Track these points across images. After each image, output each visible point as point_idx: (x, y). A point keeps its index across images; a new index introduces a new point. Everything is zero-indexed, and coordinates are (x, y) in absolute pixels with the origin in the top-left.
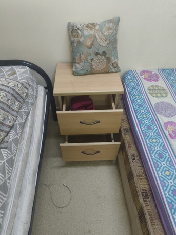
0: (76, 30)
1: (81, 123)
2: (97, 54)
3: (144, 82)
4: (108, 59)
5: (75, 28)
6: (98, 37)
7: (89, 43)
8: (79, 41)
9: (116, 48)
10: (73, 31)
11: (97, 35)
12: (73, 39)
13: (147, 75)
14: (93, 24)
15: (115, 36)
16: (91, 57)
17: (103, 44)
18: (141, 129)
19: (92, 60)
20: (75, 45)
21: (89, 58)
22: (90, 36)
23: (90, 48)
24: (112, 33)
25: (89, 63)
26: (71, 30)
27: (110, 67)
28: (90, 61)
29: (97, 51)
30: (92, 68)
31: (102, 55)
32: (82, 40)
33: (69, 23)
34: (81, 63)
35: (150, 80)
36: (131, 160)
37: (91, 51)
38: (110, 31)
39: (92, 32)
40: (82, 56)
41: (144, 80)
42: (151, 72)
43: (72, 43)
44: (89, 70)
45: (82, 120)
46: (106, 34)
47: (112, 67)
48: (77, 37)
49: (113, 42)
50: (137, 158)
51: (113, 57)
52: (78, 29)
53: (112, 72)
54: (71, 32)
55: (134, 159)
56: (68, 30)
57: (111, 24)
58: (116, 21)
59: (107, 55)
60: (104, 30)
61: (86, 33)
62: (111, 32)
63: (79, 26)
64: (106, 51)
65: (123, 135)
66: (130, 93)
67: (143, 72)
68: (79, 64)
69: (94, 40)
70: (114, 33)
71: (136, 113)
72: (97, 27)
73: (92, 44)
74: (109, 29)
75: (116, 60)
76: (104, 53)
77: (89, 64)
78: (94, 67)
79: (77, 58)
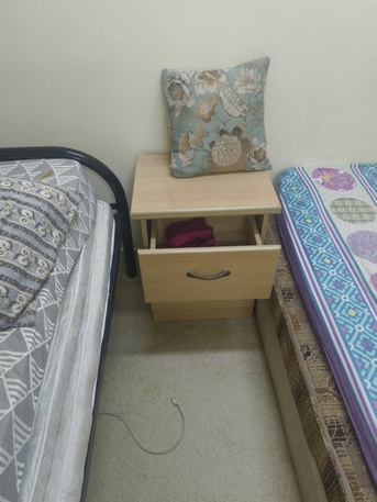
0: (179, 85)
1: (189, 275)
2: (222, 132)
3: (323, 191)
4: (246, 143)
5: (177, 81)
6: (224, 99)
7: (205, 110)
8: (184, 108)
9: (261, 120)
10: (172, 86)
11: (221, 94)
12: (172, 103)
13: (327, 177)
14: (214, 73)
15: (259, 97)
16: (210, 139)
17: (236, 112)
18: (322, 287)
19: (212, 144)
20: (177, 114)
21: (207, 141)
22: (207, 97)
23: (208, 120)
24: (254, 91)
25: (205, 151)
26: (168, 85)
27: (250, 159)
28: (207, 147)
29: (222, 127)
30: (211, 161)
31: (233, 134)
32: (190, 104)
33: (164, 72)
34: (188, 152)
35: (335, 188)
36: (300, 355)
37: (210, 127)
38: (249, 86)
39: (212, 89)
40: (192, 137)
41: (322, 187)
42: (335, 171)
43: (170, 110)
44: (206, 165)
45: (191, 270)
46: (241, 91)
47: (253, 160)
48: (182, 99)
49: (255, 107)
50: (314, 352)
51: (255, 139)
52: (183, 82)
53: (254, 170)
54: (169, 89)
55: (308, 354)
56: (163, 85)
57: (252, 72)
58: (263, 66)
59: (244, 136)
60: (237, 83)
61: (200, 90)
62: (252, 87)
63: (184, 77)
64: (240, 126)
65: (281, 303)
66: (293, 214)
67: (319, 171)
68: (183, 153)
69: (215, 105)
70: (258, 91)
71: (308, 256)
72: (223, 79)
73: (212, 113)
74: (248, 81)
75: (262, 145)
76: (237, 131)
77: (205, 153)
78: (215, 160)
79: (181, 141)
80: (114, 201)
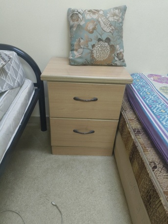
0: (77, 14)
1: (75, 99)
2: (100, 40)
3: (154, 83)
4: (113, 48)
5: (75, 12)
6: (101, 22)
7: (90, 27)
8: (79, 26)
9: (121, 37)
10: (73, 15)
11: (100, 20)
12: (72, 23)
13: (156, 78)
14: (98, 11)
15: (121, 24)
16: (93, 43)
17: (108, 30)
19: (93, 46)
20: (74, 29)
21: (90, 44)
22: (92, 21)
23: (92, 32)
24: (118, 20)
25: (89, 49)
26: (71, 15)
28: (90, 47)
29: (99, 37)
30: (92, 56)
31: (106, 42)
32: (82, 23)
33: (69, 10)
34: (79, 50)
35: (161, 82)
37: (92, 36)
38: (115, 17)
39: (95, 17)
40: (82, 41)
42: (160, 76)
43: (70, 27)
44: (89, 59)
46: (111, 19)
47: (116, 59)
48: (78, 20)
49: (118, 29)
50: (160, 166)
51: (118, 46)
52: (79, 13)
53: (116, 65)
54: (71, 17)
55: (155, 167)
56: (68, 16)
57: (117, 11)
58: (124, 10)
59: (112, 43)
60: (109, 15)
61: (88, 17)
62: (117, 18)
63: (80, 11)
64: (110, 37)
65: (133, 137)
66: (139, 90)
67: (151, 75)
68: (77, 50)
69: (96, 25)
70: (120, 21)
71: (150, 108)
72: (101, 13)
73: (94, 29)
74: (115, 15)
75: (122, 50)
76: (108, 40)
77: (89, 51)
78: (95, 56)
79: (75, 43)
80: (36, 82)
